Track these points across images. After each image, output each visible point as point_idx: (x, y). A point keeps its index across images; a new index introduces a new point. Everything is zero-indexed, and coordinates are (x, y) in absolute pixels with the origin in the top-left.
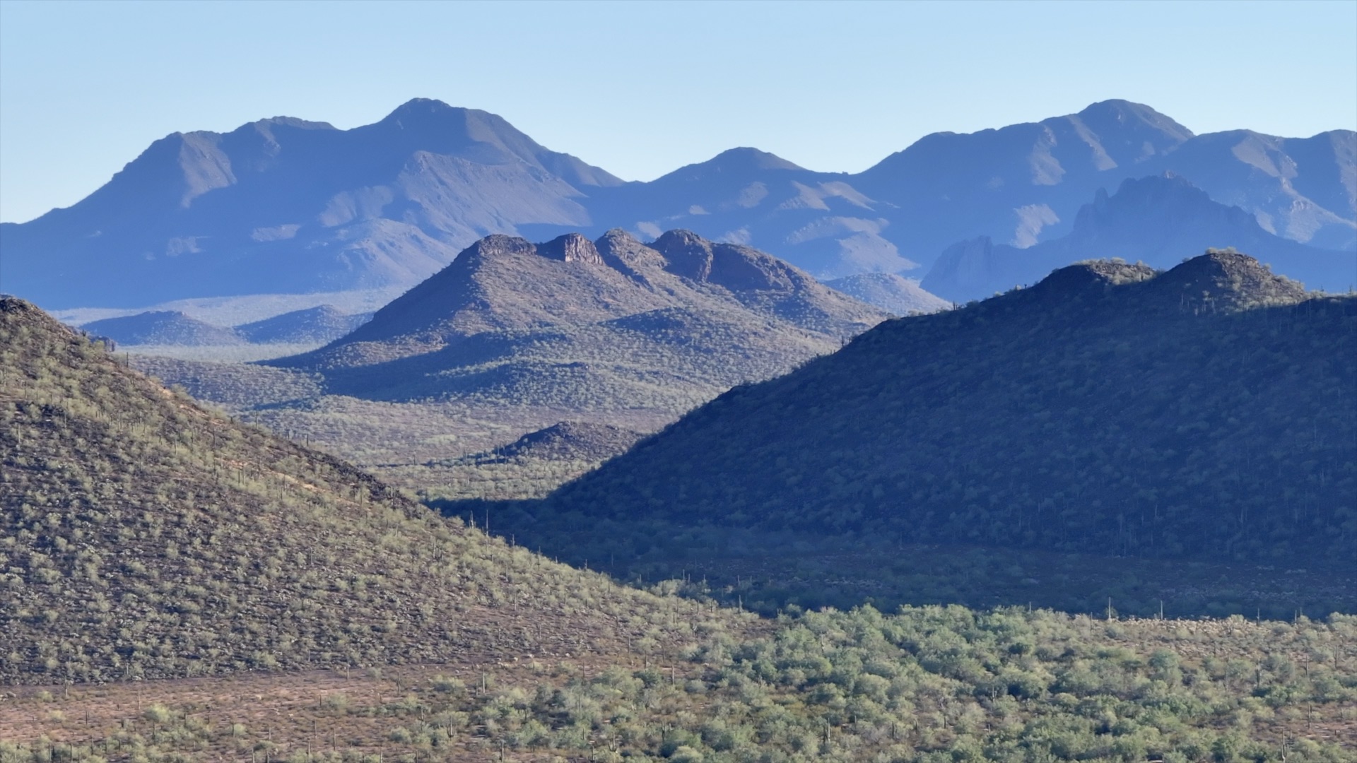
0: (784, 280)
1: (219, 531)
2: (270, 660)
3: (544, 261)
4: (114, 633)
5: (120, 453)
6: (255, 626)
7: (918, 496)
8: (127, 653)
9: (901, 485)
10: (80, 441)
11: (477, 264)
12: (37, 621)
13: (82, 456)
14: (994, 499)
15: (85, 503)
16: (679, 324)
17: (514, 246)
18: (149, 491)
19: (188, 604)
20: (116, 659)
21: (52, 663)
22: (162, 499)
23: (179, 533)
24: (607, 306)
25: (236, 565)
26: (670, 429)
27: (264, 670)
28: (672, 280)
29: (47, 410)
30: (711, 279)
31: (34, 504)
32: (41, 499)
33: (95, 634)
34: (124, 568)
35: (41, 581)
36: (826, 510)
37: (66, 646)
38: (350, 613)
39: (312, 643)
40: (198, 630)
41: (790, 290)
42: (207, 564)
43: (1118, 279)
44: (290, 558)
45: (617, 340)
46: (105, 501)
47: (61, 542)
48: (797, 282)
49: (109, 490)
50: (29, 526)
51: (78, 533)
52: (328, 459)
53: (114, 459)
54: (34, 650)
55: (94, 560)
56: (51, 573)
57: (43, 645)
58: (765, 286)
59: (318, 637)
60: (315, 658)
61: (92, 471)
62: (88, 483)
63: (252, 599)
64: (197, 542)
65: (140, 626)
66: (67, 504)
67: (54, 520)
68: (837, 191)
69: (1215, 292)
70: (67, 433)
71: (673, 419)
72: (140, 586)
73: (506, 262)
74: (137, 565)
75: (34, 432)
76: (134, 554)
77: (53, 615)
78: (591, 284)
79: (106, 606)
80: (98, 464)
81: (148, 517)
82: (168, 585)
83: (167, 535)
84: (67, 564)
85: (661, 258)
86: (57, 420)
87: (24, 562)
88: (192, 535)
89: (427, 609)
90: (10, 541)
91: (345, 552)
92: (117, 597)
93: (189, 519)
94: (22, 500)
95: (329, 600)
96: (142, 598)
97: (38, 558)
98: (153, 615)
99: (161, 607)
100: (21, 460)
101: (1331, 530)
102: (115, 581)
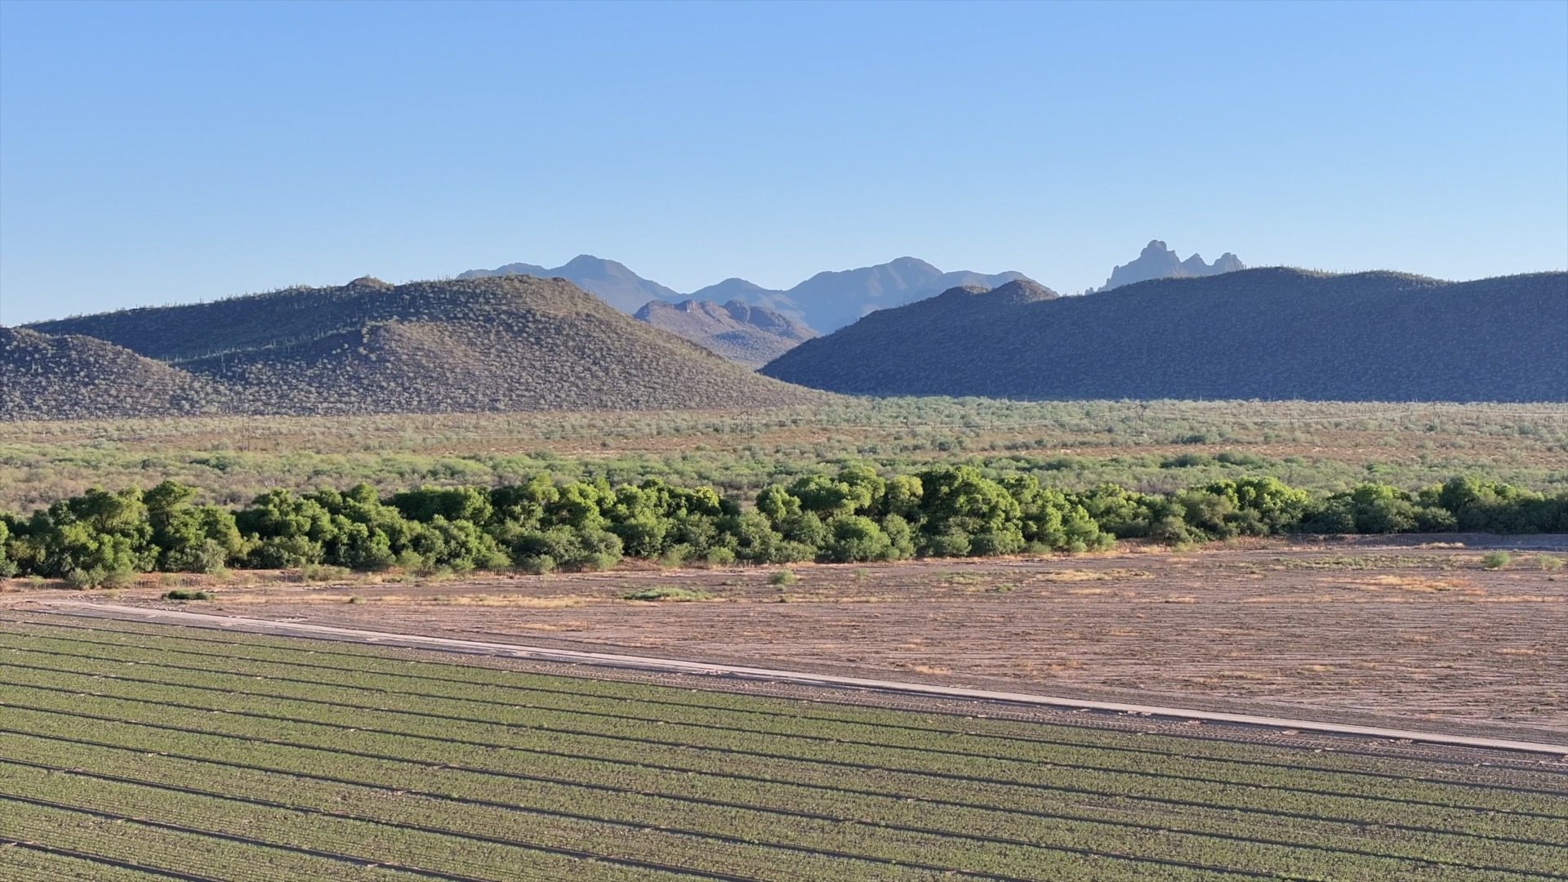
0: (782, 322)
1: (662, 360)
2: (693, 404)
3: (678, 312)
4: (630, 395)
5: (619, 331)
6: (683, 393)
7: (899, 376)
8: (637, 401)
9: (891, 373)
10: (602, 326)
11: (648, 313)
12: (599, 390)
13: (604, 332)
14: (932, 377)
15: (609, 349)
16: (744, 337)
17: (664, 305)
18: (632, 345)
19: (656, 386)
20: (634, 403)
21: (610, 404)
22: (638, 348)
23: (647, 360)
24: (706, 332)
25: (670, 372)
26: (783, 357)
27: (691, 408)
28: (733, 322)
29: (588, 315)
30: (749, 322)
31: (589, 349)
32: (592, 347)
33: (623, 395)
34: (628, 373)
35: (597, 377)
36: (859, 383)
37: (613, 398)
38: (717, 391)
39: (706, 400)
40: (660, 394)
41: (785, 327)
42: (660, 372)
43: (975, 292)
44: (690, 371)
45: (716, 344)
46: (617, 348)
47: (602, 362)
48: (788, 324)
49: (617, 344)
50: (589, 357)
51: (608, 360)
52: (688, 341)
53: (617, 334)
54: (601, 400)
55: (616, 369)
56: (601, 374)
57: (604, 398)
58: (773, 325)
59: (708, 398)
60: (709, 404)
61: (609, 337)
62: (609, 341)
63: (679, 384)
64: (654, 363)
65: (640, 392)
66: (602, 349)
67: (598, 354)
68: (777, 298)
69: (1018, 295)
70: (597, 323)
71: (784, 353)
72: (636, 379)
73: (661, 312)
74: (633, 372)
75: (584, 323)
76: (631, 368)
77: (605, 388)
78: (699, 322)
79: (625, 385)
80: (611, 335)
81: (634, 354)
82: (647, 379)
83: (642, 361)
84: (606, 370)
85: (727, 312)
86: (592, 319)
87: (589, 369)
88: (652, 361)
89: (746, 390)
90: (583, 362)
91: (709, 370)
92: (628, 383)
93: (650, 355)
94: (584, 347)
95: (708, 386)
96: (637, 383)
97: (595, 368)
98: (643, 389)
99: (645, 386)
100: (582, 333)
101: (1078, 383)
102: (625, 377)
